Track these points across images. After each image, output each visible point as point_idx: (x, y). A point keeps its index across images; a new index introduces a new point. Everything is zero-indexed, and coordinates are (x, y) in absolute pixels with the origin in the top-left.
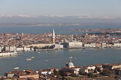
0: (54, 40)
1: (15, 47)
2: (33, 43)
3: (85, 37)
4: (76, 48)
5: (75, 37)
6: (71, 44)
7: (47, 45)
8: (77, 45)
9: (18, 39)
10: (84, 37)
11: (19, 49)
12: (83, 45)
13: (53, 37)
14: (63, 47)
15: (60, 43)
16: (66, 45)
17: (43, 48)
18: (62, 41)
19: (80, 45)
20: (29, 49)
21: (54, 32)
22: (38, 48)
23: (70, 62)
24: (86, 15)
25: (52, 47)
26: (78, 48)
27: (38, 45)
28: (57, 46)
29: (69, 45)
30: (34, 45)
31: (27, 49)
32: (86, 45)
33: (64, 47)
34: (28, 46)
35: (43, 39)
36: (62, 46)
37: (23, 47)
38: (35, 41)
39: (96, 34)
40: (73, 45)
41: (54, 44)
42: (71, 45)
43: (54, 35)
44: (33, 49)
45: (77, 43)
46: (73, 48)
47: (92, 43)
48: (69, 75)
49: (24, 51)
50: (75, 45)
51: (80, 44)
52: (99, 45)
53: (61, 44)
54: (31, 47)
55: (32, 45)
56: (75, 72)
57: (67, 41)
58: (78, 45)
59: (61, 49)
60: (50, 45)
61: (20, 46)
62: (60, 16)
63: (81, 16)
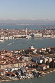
0: (26, 33)
1: (4, 37)
2: (15, 34)
5: (39, 31)
6: (36, 36)
7: (22, 36)
10: (44, 31)
11: (6, 38)
12: (43, 36)
15: (30, 35)
16: (33, 36)
17: (20, 38)
18: (31, 33)
20: (12, 38)
21: (26, 28)
22: (17, 38)
23: (31, 46)
24: (48, 19)
25: (25, 37)
27: (17, 36)
28: (28, 36)
30: (15, 36)
34: (11, 36)
35: (21, 33)
36: (30, 37)
37: (9, 37)
39: (52, 30)
41: (26, 35)
43: (26, 30)
44: (14, 38)
45: (39, 35)
46: (37, 38)
48: (30, 54)
49: (9, 39)
51: (41, 35)
52: (51, 36)
56: (34, 52)
57: (34, 34)
59: (30, 38)
61: (7, 36)
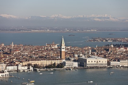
0: (63, 54)
1: (4, 65)
2: (31, 58)
3: (110, 50)
4: (97, 67)
5: (93, 50)
7: (53, 62)
8: (99, 62)
9: (6, 53)
10: (108, 50)
11: (10, 68)
12: (109, 63)
13: (63, 50)
14: (77, 66)
15: (73, 59)
16: (82, 63)
17: (47, 67)
18: (76, 56)
19: (104, 63)
20: (26, 68)
21: (63, 42)
22: (39, 67)
24: (106, 16)
25: (61, 65)
26: (101, 68)
27: (39, 63)
29: (87, 62)
30: (33, 63)
31: (23, 68)
32: (113, 63)
33: (80, 65)
34: (24, 63)
35: (45, 54)
36: (76, 64)
37: (17, 65)
38: (34, 56)
39: (125, 46)
40: (93, 62)
41: (64, 60)
42: (90, 62)
43: (63, 46)
44: (31, 68)
45: (100, 60)
46: (93, 68)
47: (123, 59)
49: (18, 71)
50: (96, 63)
53: (75, 61)
54: (29, 65)
55: (30, 62)
57: (83, 57)
58: (101, 63)
60: (58, 62)
61: (11, 63)
62: (65, 17)
63: (98, 18)
